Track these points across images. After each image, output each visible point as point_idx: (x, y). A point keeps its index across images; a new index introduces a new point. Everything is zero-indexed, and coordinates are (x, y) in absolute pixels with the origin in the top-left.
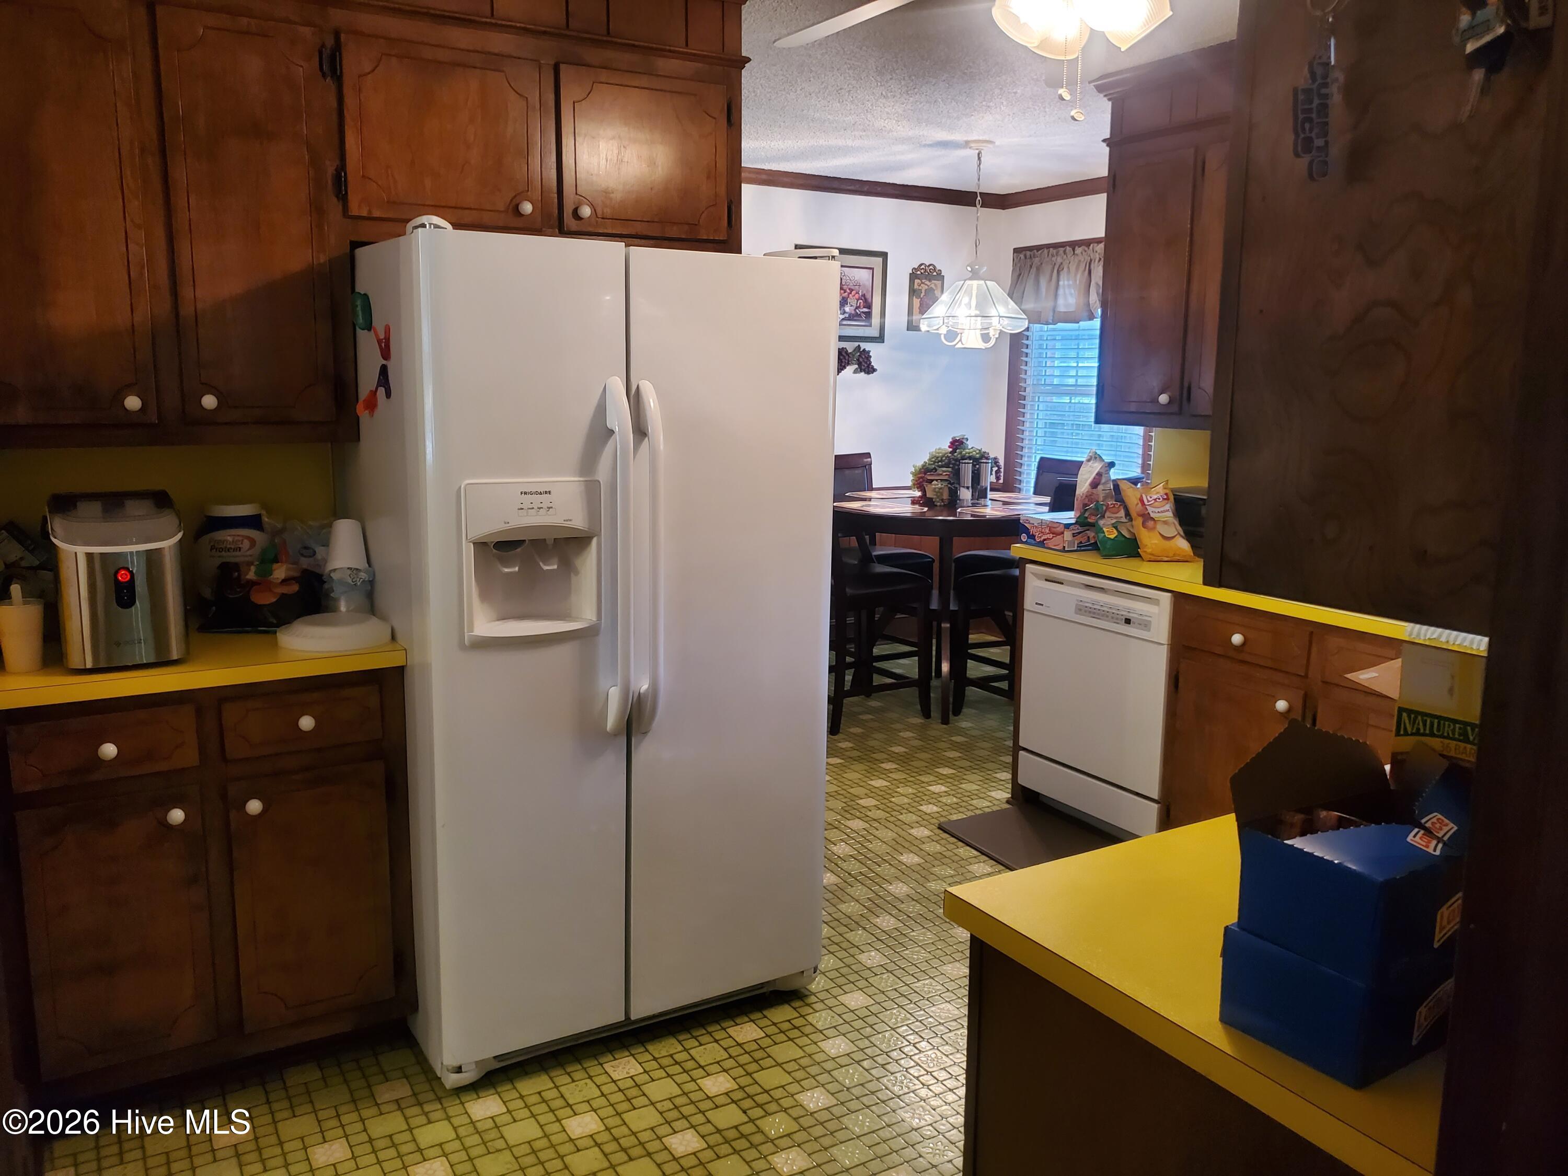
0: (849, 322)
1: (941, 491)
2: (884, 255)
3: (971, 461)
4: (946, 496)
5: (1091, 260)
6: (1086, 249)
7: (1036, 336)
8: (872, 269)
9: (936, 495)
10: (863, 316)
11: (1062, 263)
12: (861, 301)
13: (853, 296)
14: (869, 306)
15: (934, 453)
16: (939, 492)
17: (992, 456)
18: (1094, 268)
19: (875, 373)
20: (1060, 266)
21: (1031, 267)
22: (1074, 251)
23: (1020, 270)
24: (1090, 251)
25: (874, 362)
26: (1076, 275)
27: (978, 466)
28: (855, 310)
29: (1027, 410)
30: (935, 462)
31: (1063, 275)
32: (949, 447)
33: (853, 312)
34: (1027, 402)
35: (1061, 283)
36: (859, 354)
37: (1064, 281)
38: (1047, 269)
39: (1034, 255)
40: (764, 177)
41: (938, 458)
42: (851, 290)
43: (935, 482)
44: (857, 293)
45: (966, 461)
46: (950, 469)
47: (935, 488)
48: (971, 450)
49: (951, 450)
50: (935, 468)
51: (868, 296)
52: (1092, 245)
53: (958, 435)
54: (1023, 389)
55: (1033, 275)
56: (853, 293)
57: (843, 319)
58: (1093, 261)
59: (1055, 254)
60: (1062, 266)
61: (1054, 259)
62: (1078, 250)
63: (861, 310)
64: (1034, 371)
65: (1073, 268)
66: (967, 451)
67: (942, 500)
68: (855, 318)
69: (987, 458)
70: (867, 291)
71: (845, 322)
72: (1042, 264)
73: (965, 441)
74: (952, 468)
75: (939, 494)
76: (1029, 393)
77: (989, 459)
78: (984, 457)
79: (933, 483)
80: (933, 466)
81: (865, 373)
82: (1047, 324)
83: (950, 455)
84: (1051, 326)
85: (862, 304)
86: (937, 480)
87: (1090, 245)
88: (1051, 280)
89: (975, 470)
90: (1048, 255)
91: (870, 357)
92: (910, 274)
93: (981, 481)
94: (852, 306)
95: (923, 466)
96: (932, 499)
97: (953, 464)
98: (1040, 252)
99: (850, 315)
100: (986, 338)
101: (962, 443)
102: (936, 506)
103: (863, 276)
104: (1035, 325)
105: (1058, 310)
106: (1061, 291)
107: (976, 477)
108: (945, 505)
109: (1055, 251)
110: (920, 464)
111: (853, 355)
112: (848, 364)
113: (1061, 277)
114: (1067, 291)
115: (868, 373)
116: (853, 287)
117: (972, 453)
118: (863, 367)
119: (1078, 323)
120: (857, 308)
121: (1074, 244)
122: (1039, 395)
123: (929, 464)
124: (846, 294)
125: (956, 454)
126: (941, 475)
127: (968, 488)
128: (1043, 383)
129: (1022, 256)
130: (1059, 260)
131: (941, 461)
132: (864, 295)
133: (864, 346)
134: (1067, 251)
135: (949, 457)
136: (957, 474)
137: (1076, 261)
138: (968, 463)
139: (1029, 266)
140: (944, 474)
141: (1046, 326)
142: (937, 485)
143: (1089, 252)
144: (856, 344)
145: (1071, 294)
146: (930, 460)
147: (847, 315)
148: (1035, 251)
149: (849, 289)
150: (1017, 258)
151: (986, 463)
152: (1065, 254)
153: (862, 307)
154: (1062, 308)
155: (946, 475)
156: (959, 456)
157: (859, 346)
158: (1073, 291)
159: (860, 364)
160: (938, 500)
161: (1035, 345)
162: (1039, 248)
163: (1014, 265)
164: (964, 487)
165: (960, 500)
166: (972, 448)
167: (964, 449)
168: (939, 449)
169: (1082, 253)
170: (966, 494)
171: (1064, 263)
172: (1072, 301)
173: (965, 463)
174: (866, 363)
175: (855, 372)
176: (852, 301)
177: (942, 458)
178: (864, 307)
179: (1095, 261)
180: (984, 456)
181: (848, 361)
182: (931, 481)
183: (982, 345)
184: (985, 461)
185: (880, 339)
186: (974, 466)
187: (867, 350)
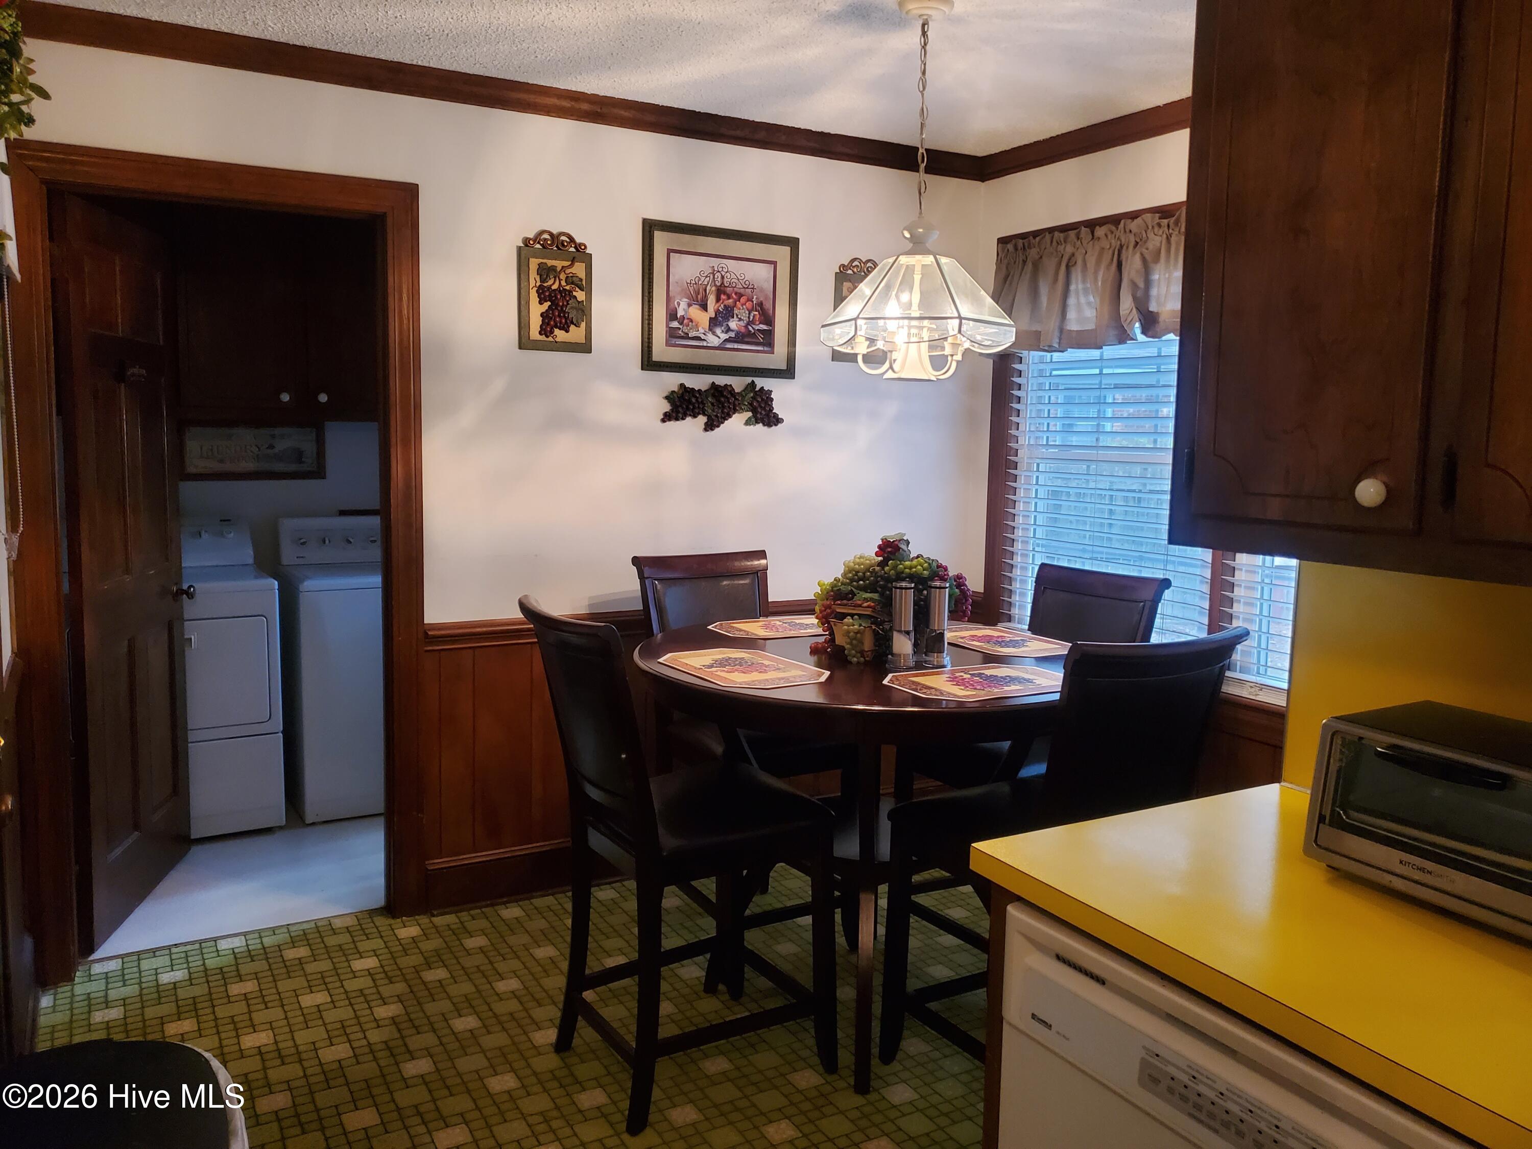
0: (736, 346)
1: (859, 635)
2: (793, 243)
3: (913, 585)
4: (868, 644)
5: (1121, 246)
6: (1114, 228)
7: (1033, 371)
8: (774, 263)
9: (851, 644)
10: (760, 337)
11: (1073, 255)
12: (757, 313)
13: (742, 305)
14: (769, 319)
15: (852, 564)
16: (856, 639)
17: (952, 572)
18: (1127, 258)
19: (780, 425)
20: (1070, 259)
21: (1024, 262)
22: (1093, 233)
23: (1007, 268)
24: (1120, 232)
25: (778, 408)
26: (1096, 273)
27: (925, 592)
28: (746, 327)
29: (1021, 484)
30: (852, 580)
31: (1077, 275)
32: (877, 554)
33: (743, 330)
34: (1021, 472)
35: (1073, 287)
36: (752, 395)
37: (1077, 284)
38: (1049, 264)
39: (1029, 244)
40: (585, 106)
41: (857, 572)
42: (740, 295)
43: (848, 620)
44: (748, 300)
45: (904, 584)
46: (875, 596)
47: (848, 632)
48: (915, 562)
49: (880, 558)
50: (852, 592)
51: (768, 305)
52: (1122, 222)
53: (891, 533)
54: (1012, 452)
55: (1028, 275)
56: (743, 300)
57: (726, 340)
58: (1125, 248)
59: (1062, 240)
60: (1073, 260)
61: (1061, 248)
62: (1100, 231)
63: (757, 328)
64: (1030, 424)
65: (1091, 260)
66: (907, 563)
67: (862, 653)
68: (746, 340)
69: (943, 579)
70: (766, 297)
71: (729, 346)
72: (1041, 257)
73: (903, 547)
74: (882, 595)
75: (854, 642)
76: (1023, 458)
77: (945, 580)
78: (938, 576)
79: (846, 620)
80: (849, 588)
81: (764, 425)
82: (1051, 349)
83: (877, 569)
84: (1056, 356)
85: (758, 317)
86: (852, 615)
87: (1119, 223)
88: (1056, 280)
89: (921, 600)
90: (1052, 242)
91: (772, 400)
92: (836, 273)
93: (931, 621)
94: (740, 320)
95: (833, 586)
96: (843, 649)
97: (881, 587)
98: (1038, 239)
99: (738, 333)
100: (938, 362)
101: (898, 549)
102: (851, 663)
103: (758, 274)
104: (1032, 353)
105: (1068, 328)
106: (1072, 301)
107: (923, 613)
108: (866, 663)
109: (1062, 235)
110: (828, 580)
111: (743, 397)
112: (735, 411)
113: (1073, 280)
114: (1083, 300)
115: (769, 425)
116: (742, 291)
117: (915, 567)
118: (758, 416)
119: (1102, 348)
120: (749, 323)
121: (1092, 224)
122: (1038, 461)
123: (842, 584)
124: (731, 301)
125: (887, 568)
126: (860, 606)
127: (908, 633)
128: (1045, 443)
129: (1010, 247)
130: (1069, 249)
131: (863, 578)
132: (761, 304)
133: (761, 382)
134: (1082, 235)
135: (877, 573)
136: (887, 604)
137: (1097, 248)
138: (906, 588)
139: (1021, 262)
140: (865, 604)
141: (1049, 355)
142: (851, 625)
143: (1118, 234)
144: (749, 380)
145: (1089, 304)
146: (844, 575)
147: (733, 335)
148: (1031, 237)
149: (736, 294)
150: (1003, 251)
151: (940, 588)
152: (1078, 239)
153: (758, 323)
154: (1073, 325)
155: (868, 607)
156: (892, 572)
157: (753, 381)
158: (1091, 299)
159: (754, 410)
160: (853, 652)
161: (1032, 384)
162: (1036, 234)
163: (999, 261)
164: (900, 631)
165: (892, 654)
166: (918, 557)
167: (902, 560)
168: (861, 557)
169: (1106, 235)
170: (903, 645)
171: (1077, 254)
172: (1090, 313)
173: (901, 588)
174: (764, 409)
175: (747, 423)
176: (741, 311)
177: (864, 573)
178: (760, 323)
179: (1127, 247)
180: (938, 572)
181: (735, 406)
182: (843, 616)
183: (932, 374)
184: (938, 584)
185: (788, 372)
186: (918, 591)
187: (766, 389)
